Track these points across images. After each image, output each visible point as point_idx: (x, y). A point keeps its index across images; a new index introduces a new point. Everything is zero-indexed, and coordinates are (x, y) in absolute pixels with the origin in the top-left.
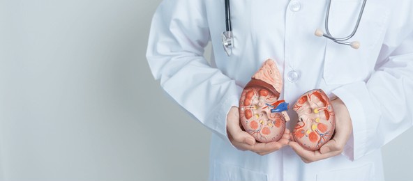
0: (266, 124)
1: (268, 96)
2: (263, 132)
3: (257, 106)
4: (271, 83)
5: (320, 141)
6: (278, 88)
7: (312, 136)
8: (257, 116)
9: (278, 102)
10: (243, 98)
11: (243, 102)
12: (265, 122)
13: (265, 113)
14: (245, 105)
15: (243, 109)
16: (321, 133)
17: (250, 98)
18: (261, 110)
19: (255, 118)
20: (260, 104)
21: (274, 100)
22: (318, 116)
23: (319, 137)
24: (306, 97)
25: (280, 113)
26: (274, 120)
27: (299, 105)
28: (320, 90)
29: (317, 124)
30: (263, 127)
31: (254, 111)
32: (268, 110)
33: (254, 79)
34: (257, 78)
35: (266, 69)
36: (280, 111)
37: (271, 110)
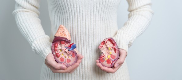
0: (68, 57)
1: (65, 44)
2: (67, 62)
3: (61, 50)
4: (65, 37)
5: (112, 63)
6: (69, 38)
7: (108, 61)
8: (62, 55)
9: (71, 45)
10: (53, 48)
11: (54, 49)
12: (67, 57)
13: (66, 52)
14: (55, 51)
15: (54, 53)
16: (112, 59)
17: (57, 47)
18: (64, 51)
19: (62, 56)
20: (62, 49)
21: (69, 45)
22: (111, 51)
23: (112, 61)
24: (105, 42)
25: (73, 50)
26: (71, 54)
27: (102, 46)
28: (111, 38)
29: (110, 55)
30: (67, 59)
31: (60, 53)
32: (67, 50)
33: (56, 37)
34: (57, 36)
35: (60, 31)
36: (73, 49)
37: (68, 50)
